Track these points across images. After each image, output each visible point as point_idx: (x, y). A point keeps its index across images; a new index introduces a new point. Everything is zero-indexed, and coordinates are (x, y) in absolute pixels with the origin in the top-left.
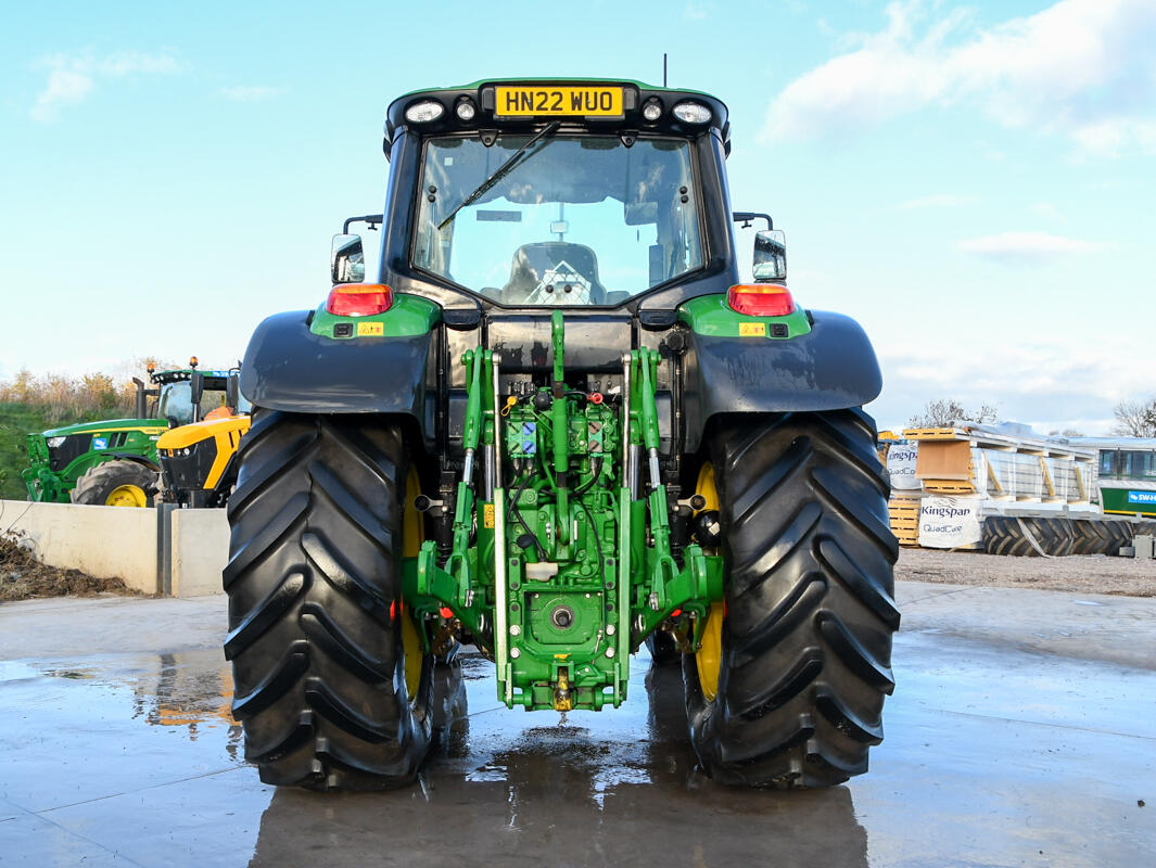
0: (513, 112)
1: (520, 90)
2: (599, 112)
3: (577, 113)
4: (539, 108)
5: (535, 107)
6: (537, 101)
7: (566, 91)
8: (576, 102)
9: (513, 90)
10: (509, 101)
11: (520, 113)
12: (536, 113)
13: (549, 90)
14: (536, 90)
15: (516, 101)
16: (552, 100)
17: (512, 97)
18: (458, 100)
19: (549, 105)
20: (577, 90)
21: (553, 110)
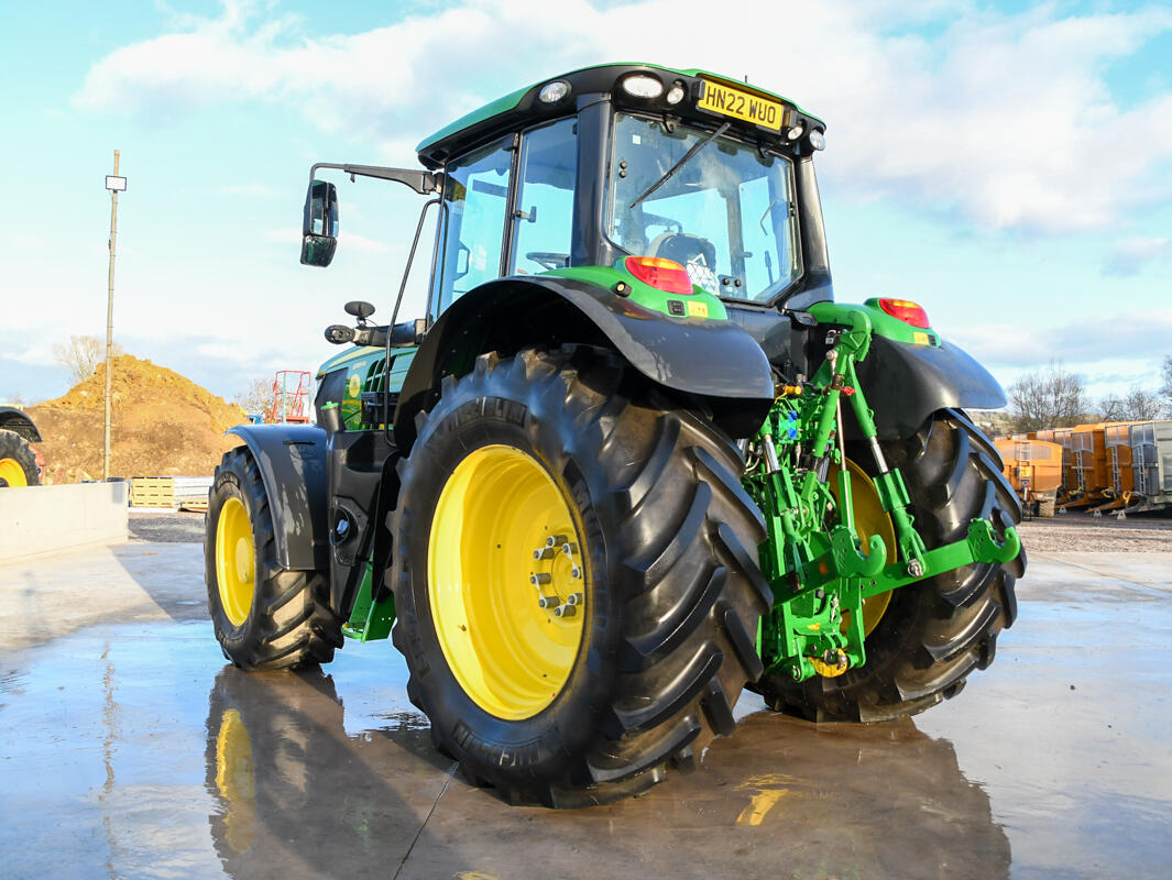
0: (710, 108)
1: (718, 87)
2: (765, 124)
3: (751, 120)
4: (728, 108)
5: (726, 106)
6: (728, 100)
7: (748, 97)
8: (753, 110)
9: (713, 86)
10: (709, 95)
11: (714, 109)
12: (725, 112)
13: (737, 93)
14: (729, 91)
15: (713, 96)
16: (738, 103)
17: (712, 93)
18: (674, 82)
19: (735, 107)
20: (755, 99)
21: (738, 112)
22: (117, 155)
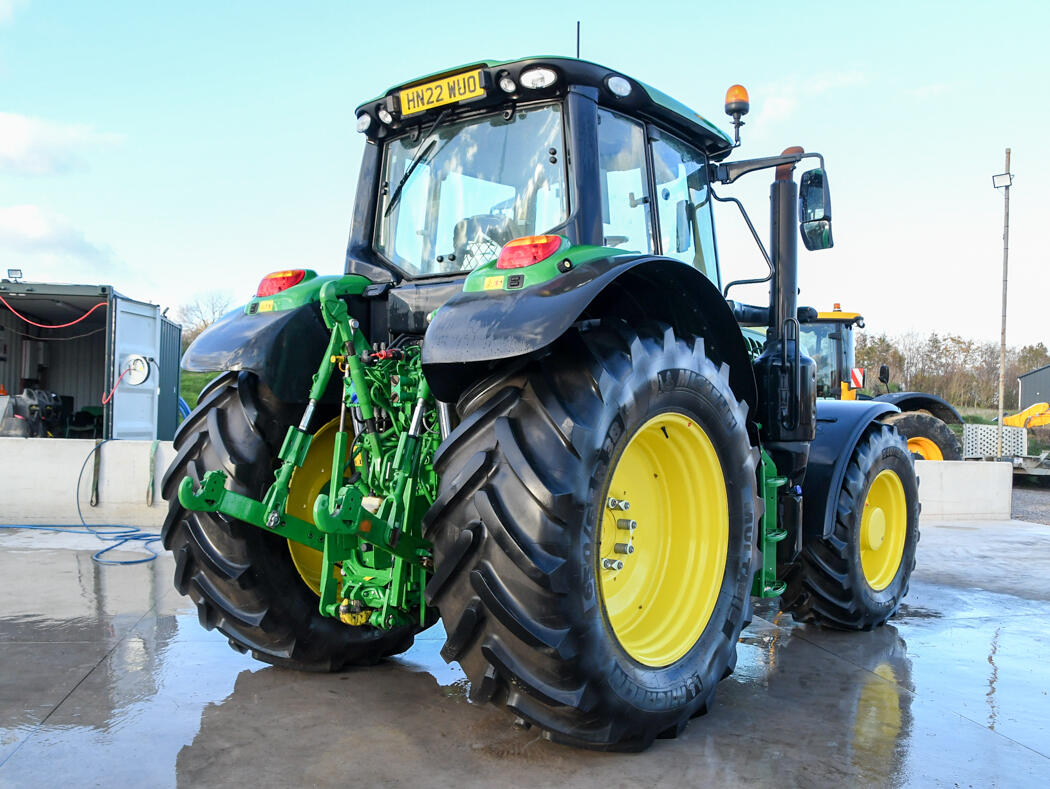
0: (413, 111)
1: (415, 90)
2: (467, 96)
3: (453, 100)
4: (428, 103)
5: (426, 101)
6: (427, 96)
7: (444, 83)
8: (452, 91)
9: (410, 91)
10: (409, 101)
11: (417, 110)
12: (427, 107)
13: (432, 85)
14: (425, 87)
15: (413, 100)
16: (436, 92)
17: (411, 98)
18: (378, 108)
19: (434, 98)
20: (451, 80)
21: (437, 101)
22: (1008, 153)
